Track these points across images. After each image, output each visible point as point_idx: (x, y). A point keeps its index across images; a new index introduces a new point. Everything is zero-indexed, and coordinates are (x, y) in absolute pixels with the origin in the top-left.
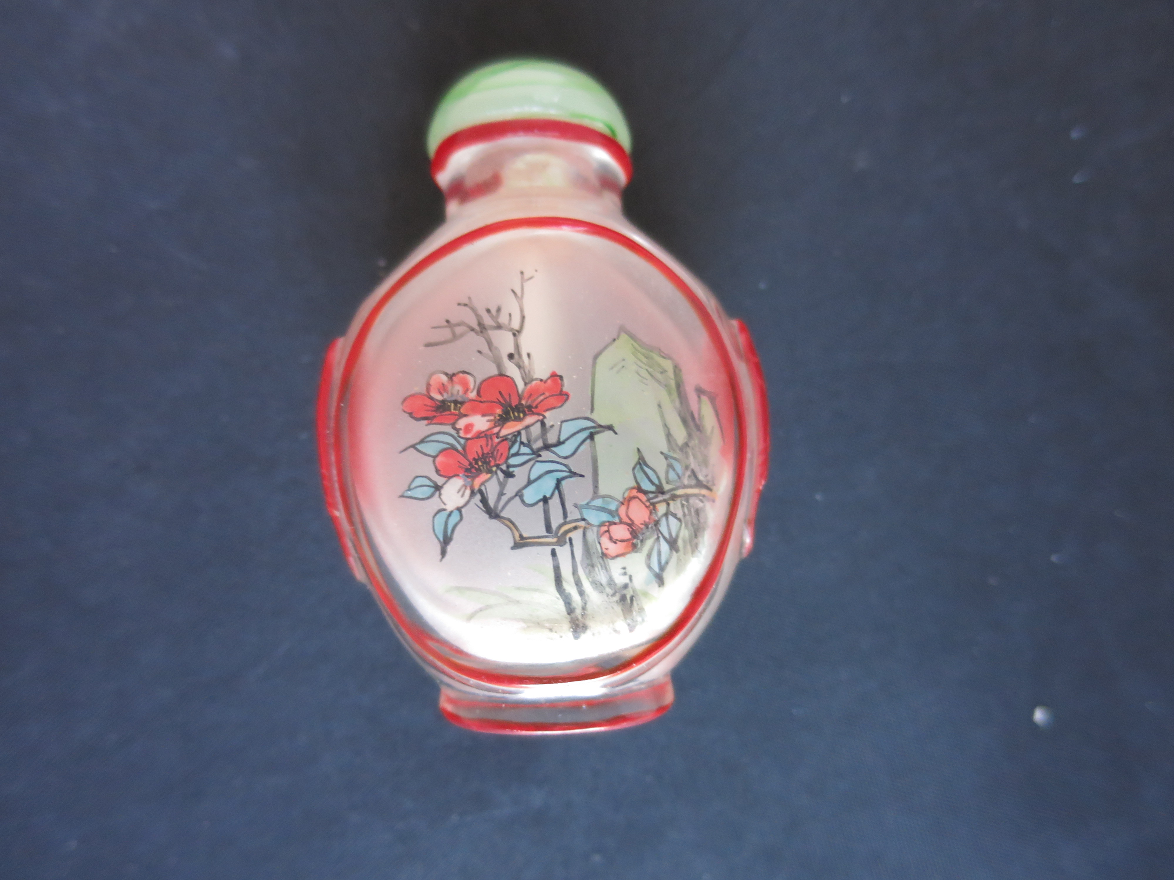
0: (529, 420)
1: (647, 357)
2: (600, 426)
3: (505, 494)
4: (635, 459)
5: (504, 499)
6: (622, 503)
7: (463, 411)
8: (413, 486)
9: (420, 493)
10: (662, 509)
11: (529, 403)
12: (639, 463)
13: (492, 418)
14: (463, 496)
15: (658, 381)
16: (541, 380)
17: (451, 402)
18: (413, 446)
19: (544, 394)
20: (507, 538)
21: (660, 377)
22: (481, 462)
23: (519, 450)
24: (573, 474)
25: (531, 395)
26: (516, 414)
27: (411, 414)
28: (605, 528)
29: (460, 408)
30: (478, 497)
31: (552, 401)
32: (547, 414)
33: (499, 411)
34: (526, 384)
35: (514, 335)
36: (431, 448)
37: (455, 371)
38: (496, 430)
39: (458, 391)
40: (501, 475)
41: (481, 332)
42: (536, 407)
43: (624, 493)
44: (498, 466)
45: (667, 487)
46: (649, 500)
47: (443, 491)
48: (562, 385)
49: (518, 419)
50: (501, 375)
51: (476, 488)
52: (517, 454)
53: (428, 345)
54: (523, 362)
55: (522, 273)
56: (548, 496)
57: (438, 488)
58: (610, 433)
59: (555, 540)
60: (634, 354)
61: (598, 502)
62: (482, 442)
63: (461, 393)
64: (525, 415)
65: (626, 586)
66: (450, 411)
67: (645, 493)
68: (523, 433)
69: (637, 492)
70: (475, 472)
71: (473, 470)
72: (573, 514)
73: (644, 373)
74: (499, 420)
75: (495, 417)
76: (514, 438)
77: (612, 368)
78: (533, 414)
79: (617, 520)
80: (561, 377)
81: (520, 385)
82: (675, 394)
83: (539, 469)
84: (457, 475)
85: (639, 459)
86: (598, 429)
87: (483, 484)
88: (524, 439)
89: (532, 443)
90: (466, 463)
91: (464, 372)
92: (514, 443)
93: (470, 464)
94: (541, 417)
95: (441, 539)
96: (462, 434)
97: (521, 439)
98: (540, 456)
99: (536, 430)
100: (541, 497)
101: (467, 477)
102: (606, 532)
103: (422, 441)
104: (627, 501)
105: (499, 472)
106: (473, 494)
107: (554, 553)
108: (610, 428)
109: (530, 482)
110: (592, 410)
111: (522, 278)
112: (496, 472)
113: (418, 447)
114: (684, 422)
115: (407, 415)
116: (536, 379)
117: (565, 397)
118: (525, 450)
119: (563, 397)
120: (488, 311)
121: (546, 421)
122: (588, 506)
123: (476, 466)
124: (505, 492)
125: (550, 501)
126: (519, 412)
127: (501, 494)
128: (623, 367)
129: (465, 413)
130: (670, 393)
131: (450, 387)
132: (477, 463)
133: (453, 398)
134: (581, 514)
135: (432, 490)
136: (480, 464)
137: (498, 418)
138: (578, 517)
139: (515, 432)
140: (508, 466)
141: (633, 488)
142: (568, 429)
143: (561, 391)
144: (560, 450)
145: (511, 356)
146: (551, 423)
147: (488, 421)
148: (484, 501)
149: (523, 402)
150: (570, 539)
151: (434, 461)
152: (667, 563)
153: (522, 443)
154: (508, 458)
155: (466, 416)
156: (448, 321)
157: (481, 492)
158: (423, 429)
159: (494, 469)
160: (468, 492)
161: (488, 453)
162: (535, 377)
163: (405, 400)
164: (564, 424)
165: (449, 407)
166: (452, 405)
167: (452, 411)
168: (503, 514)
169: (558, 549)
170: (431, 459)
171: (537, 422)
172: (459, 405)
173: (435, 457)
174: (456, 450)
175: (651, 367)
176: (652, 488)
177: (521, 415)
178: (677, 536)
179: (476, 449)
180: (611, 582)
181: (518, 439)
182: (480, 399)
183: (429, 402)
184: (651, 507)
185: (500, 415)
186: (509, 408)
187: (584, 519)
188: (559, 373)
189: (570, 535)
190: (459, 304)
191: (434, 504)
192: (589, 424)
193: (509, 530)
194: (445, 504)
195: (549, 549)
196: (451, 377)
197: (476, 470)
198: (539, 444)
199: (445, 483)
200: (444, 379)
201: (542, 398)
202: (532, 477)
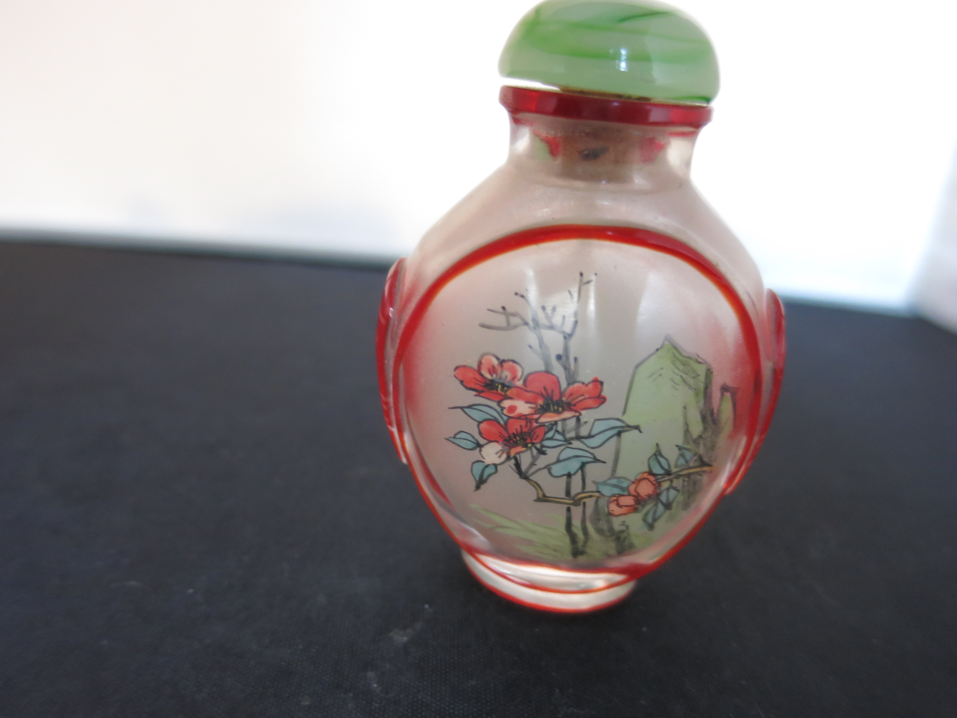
0: (567, 414)
1: (684, 365)
2: (629, 426)
3: (536, 465)
4: (653, 451)
5: (534, 468)
6: (633, 483)
7: (509, 393)
8: (458, 436)
9: (463, 443)
10: (666, 485)
11: (569, 400)
12: (655, 455)
13: (534, 406)
14: (500, 457)
15: (690, 386)
16: (583, 383)
17: (499, 383)
18: (462, 408)
19: (583, 395)
20: (532, 493)
21: (691, 381)
22: (519, 437)
23: (554, 436)
24: (596, 460)
25: (571, 395)
26: (556, 408)
27: (462, 382)
28: (615, 498)
29: (506, 391)
30: (513, 462)
31: (590, 402)
32: (583, 412)
33: (541, 402)
34: (569, 384)
35: (565, 338)
36: (478, 416)
37: (506, 358)
38: (536, 416)
39: (506, 377)
40: (535, 452)
41: (535, 328)
42: (575, 405)
43: (637, 476)
44: (533, 444)
45: (674, 470)
46: (656, 480)
47: (483, 449)
48: (601, 391)
49: (558, 412)
50: (548, 372)
51: (512, 455)
52: (551, 439)
53: (483, 326)
54: (569, 364)
55: (581, 274)
56: (572, 472)
57: (479, 446)
58: (636, 432)
59: (571, 502)
60: (673, 362)
61: (614, 481)
62: (523, 423)
63: (509, 378)
64: (564, 410)
65: (622, 532)
66: (497, 390)
67: (654, 475)
68: (560, 424)
69: (648, 475)
70: (512, 443)
71: (511, 442)
72: (590, 487)
73: (678, 379)
74: (539, 409)
75: (537, 406)
76: (550, 426)
77: (650, 377)
78: (570, 410)
79: (626, 493)
80: (602, 383)
81: (564, 384)
82: (702, 395)
83: (568, 453)
84: (497, 442)
85: (656, 451)
86: (625, 429)
87: (519, 453)
88: (560, 428)
89: (566, 432)
90: (506, 435)
91: (514, 361)
92: (550, 429)
93: (509, 437)
94: (577, 414)
95: (477, 478)
96: (505, 412)
97: (556, 428)
98: (571, 443)
99: (572, 423)
100: (566, 472)
101: (506, 445)
102: (615, 500)
103: (469, 407)
104: (638, 481)
105: (533, 449)
106: (508, 458)
107: (569, 510)
108: (637, 428)
109: (558, 461)
110: (624, 413)
111: (581, 280)
112: (531, 448)
113: (466, 410)
114: (704, 418)
115: (458, 382)
116: (579, 382)
117: (602, 400)
118: (558, 436)
119: (601, 400)
120: (544, 308)
121: (581, 417)
122: (604, 483)
123: (515, 440)
124: (536, 463)
125: (573, 477)
126: (558, 406)
127: (533, 464)
128: (660, 375)
129: (511, 396)
130: (697, 395)
131: (499, 369)
132: (515, 438)
133: (501, 381)
134: (597, 488)
135: (474, 445)
136: (518, 438)
137: (539, 407)
138: (594, 489)
139: (552, 421)
140: (543, 446)
141: (645, 472)
142: (599, 427)
143: (600, 395)
144: (589, 442)
145: (559, 357)
146: (586, 420)
147: (530, 408)
148: (518, 465)
149: (564, 399)
150: (584, 503)
151: (478, 426)
152: (659, 517)
153: (557, 431)
154: (543, 440)
155: (511, 398)
156: (504, 308)
157: (515, 458)
158: (470, 397)
159: (530, 445)
160: (504, 456)
161: (525, 433)
162: (579, 379)
163: (457, 368)
164: (597, 422)
165: (498, 387)
166: (500, 386)
167: (499, 391)
168: (532, 478)
169: (573, 508)
170: (476, 423)
171: (573, 417)
172: (506, 388)
173: (480, 423)
174: (499, 423)
175: (685, 373)
176: (661, 472)
177: (560, 409)
178: (673, 501)
179: (516, 426)
180: (611, 529)
181: (554, 428)
182: (524, 387)
183: (478, 377)
184: (657, 485)
185: (541, 405)
186: (550, 402)
187: (599, 492)
188: (600, 379)
189: (585, 500)
190: (516, 294)
191: (475, 455)
192: (619, 424)
193: (534, 489)
194: (484, 458)
195: (566, 506)
196: (502, 362)
197: (514, 442)
198: (572, 434)
199: (486, 444)
200: (495, 362)
201: (581, 398)
202: (562, 457)
